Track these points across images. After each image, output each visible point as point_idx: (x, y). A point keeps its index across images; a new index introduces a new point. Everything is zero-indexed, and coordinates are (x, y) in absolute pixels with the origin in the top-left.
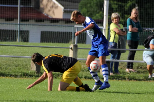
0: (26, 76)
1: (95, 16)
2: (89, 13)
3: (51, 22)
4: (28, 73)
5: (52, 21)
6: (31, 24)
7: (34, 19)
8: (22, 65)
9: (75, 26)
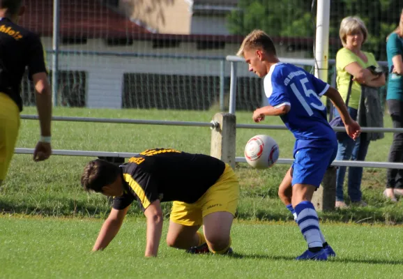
0: (77, 212)
1: (289, 28)
2: (270, 17)
3: (155, 46)
4: (85, 202)
5: (158, 44)
6: (94, 51)
7: (104, 36)
8: (66, 178)
9: (229, 58)
